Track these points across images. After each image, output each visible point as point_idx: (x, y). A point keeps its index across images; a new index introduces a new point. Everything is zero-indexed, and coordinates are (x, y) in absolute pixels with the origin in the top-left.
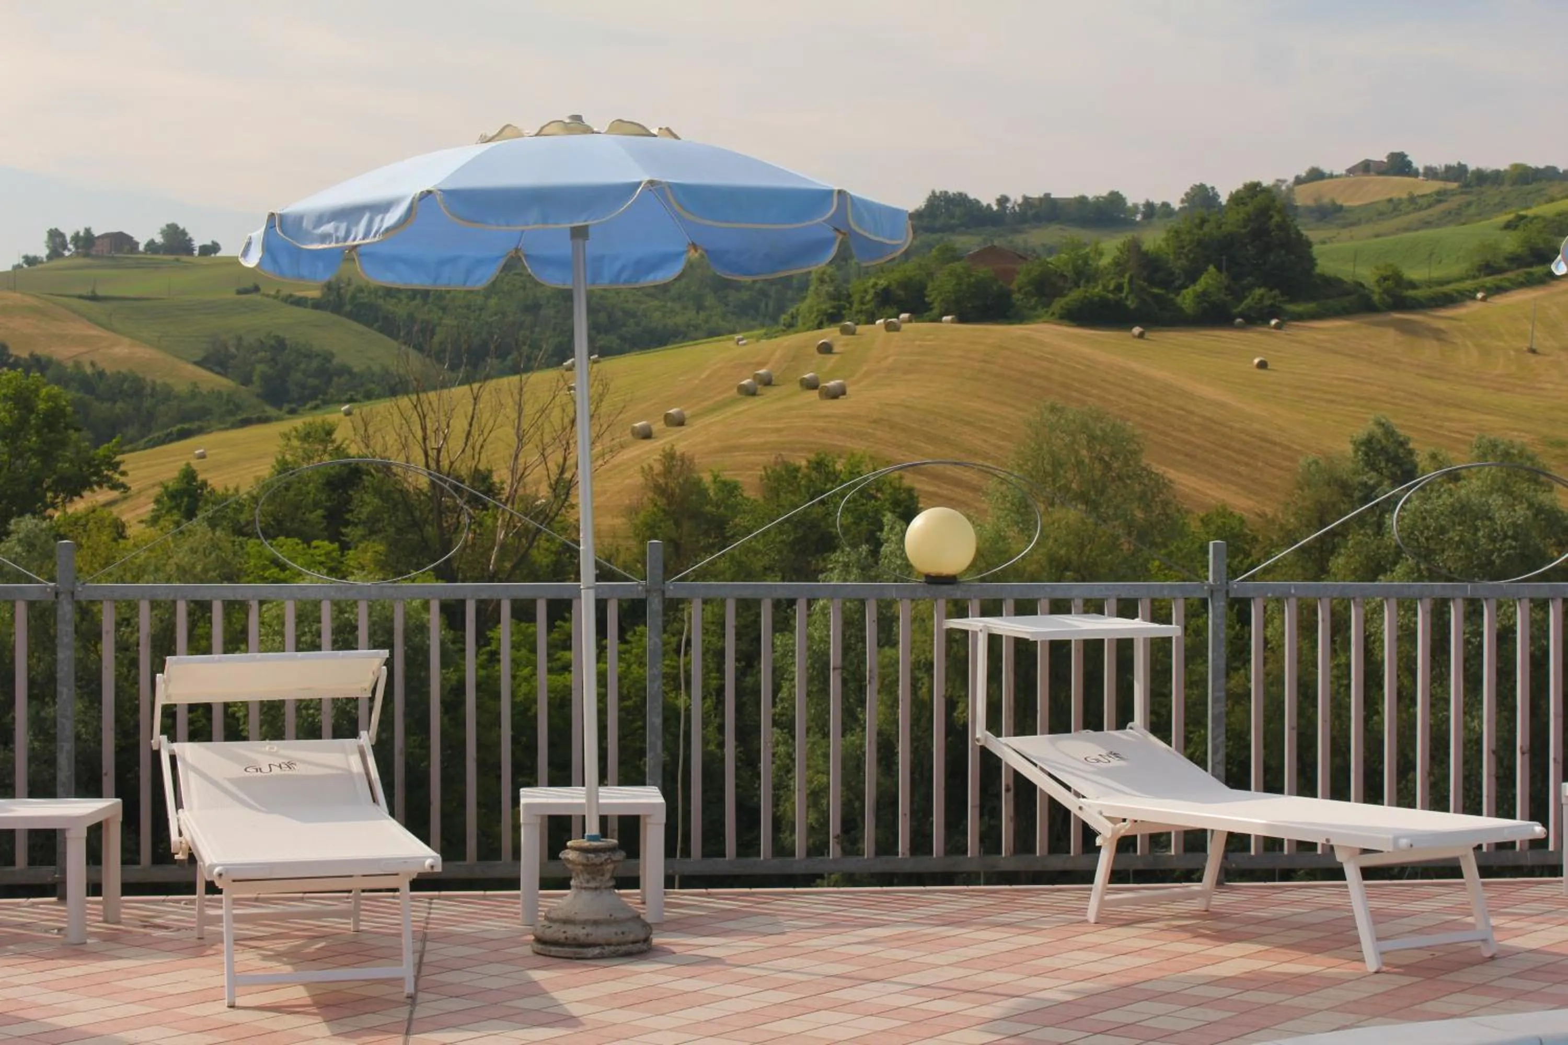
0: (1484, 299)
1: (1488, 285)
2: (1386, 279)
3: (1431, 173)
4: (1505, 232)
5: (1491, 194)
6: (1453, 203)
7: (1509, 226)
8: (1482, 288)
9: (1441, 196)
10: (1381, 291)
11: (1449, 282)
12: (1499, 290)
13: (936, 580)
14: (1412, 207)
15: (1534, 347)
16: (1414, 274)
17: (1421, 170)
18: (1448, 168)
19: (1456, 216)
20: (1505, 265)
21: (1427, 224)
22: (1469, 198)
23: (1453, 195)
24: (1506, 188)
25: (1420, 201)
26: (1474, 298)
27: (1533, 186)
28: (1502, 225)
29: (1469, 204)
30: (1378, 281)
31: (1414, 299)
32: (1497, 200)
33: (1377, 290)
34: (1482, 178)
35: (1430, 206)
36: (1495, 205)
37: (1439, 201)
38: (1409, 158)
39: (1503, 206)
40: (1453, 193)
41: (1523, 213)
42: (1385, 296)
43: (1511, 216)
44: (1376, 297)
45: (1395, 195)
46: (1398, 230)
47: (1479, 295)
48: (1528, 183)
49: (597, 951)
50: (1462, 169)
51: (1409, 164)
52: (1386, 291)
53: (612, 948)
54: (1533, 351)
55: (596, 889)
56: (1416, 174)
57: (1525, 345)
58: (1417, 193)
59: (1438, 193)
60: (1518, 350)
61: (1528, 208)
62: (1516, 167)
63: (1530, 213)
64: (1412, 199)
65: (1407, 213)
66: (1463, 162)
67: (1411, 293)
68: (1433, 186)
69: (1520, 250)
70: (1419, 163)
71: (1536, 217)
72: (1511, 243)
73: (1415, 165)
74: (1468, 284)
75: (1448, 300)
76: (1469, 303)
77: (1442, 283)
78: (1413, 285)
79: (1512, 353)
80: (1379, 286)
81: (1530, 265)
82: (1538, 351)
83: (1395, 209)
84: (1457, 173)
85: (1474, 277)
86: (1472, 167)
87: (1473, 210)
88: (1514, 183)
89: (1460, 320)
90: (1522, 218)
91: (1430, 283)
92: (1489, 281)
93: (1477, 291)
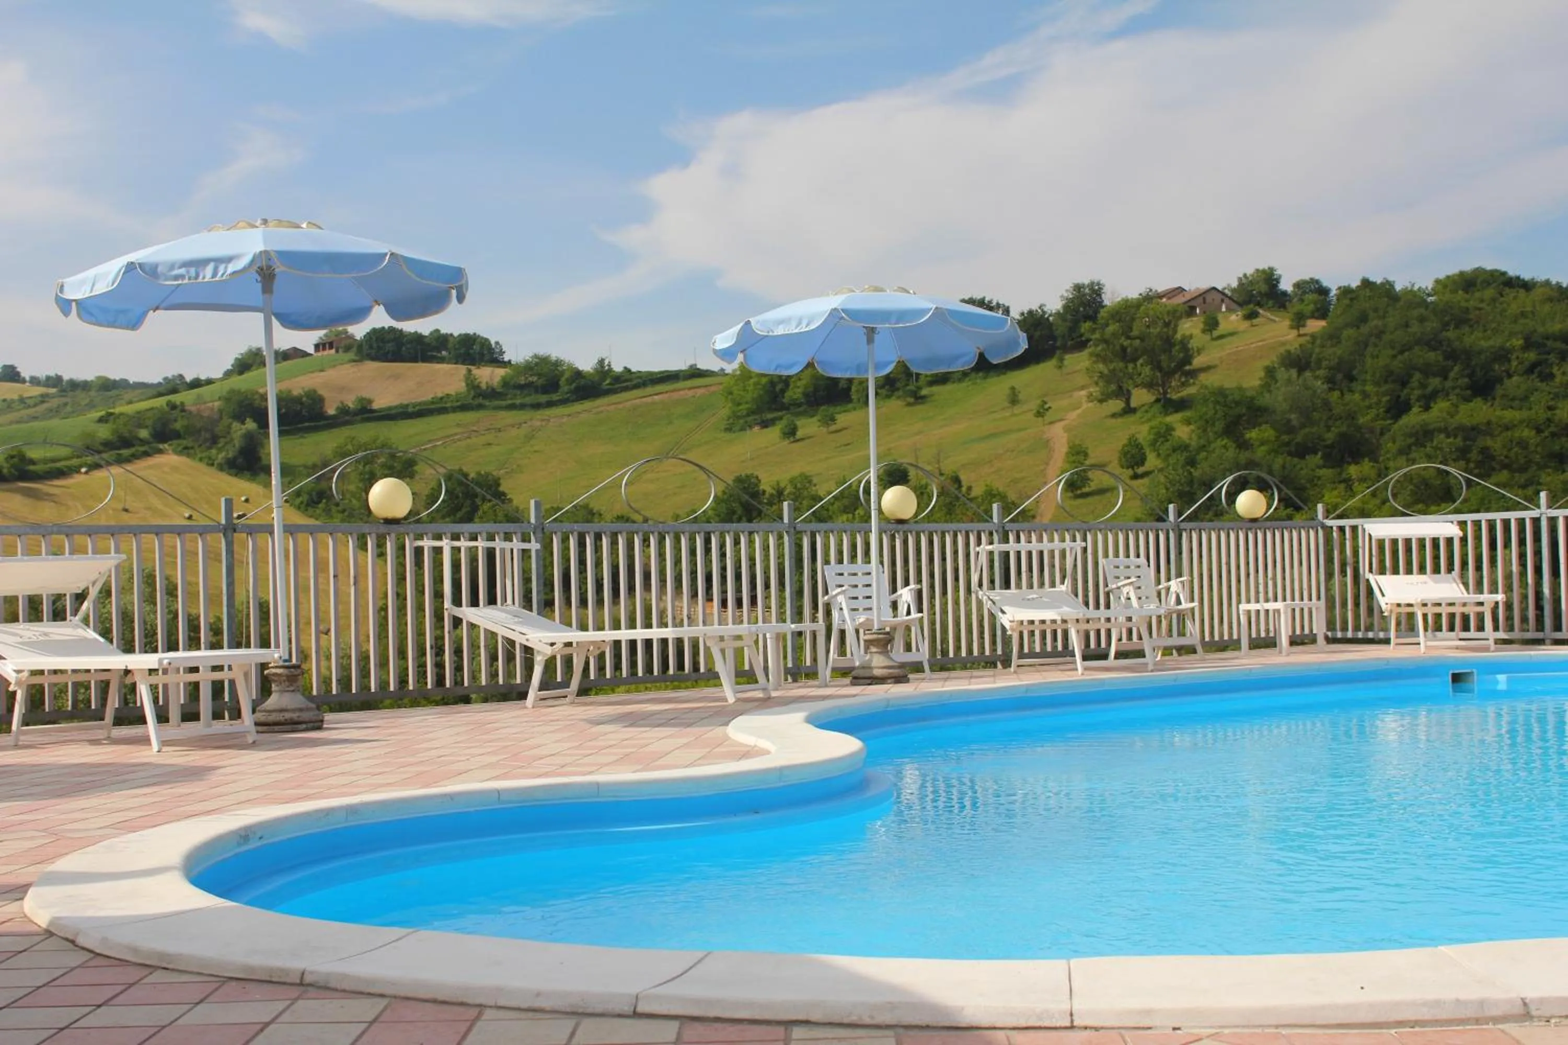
0: (86, 473)
1: (89, 462)
2: (12, 457)
3: (35, 381)
4: (100, 425)
5: (82, 398)
6: (55, 403)
7: (101, 420)
8: (85, 465)
9: (44, 398)
10: (9, 465)
11: (59, 460)
12: (97, 466)
13: (389, 522)
14: (23, 405)
15: (127, 507)
16: (34, 453)
17: (28, 379)
18: (48, 378)
19: (55, 412)
20: (101, 448)
21: (35, 418)
22: (64, 400)
23: (53, 397)
24: (93, 393)
25: (28, 401)
26: (78, 472)
27: (113, 393)
28: (97, 419)
29: (66, 404)
30: (6, 459)
31: (34, 472)
32: (87, 401)
33: (5, 465)
34: (74, 385)
35: (35, 405)
36: (86, 405)
37: (43, 402)
38: (18, 370)
39: (91, 406)
40: (53, 396)
41: (112, 411)
42: (13, 470)
43: (103, 413)
44: (5, 471)
45: (8, 396)
46: (11, 423)
47: (83, 470)
48: (110, 391)
49: (304, 726)
50: (59, 379)
51: (18, 374)
52: (13, 466)
53: (312, 724)
54: (126, 510)
55: (293, 691)
56: (23, 381)
57: (120, 506)
58: (26, 395)
59: (42, 396)
60: (114, 510)
61: (114, 408)
62: (99, 378)
63: (117, 410)
64: (22, 400)
65: (19, 410)
66: (59, 374)
67: (32, 468)
68: (38, 391)
69: (111, 437)
70: (26, 374)
71: (121, 414)
72: (104, 432)
73: (23, 375)
74: (75, 462)
75: (61, 474)
76: (76, 476)
77: (54, 460)
78: (32, 462)
79: (111, 512)
80: (7, 462)
81: (119, 449)
82: (131, 509)
83: (9, 407)
84: (55, 381)
85: (78, 457)
86: (66, 377)
87: (69, 409)
88: (98, 390)
89: (68, 488)
90: (112, 414)
91: (46, 461)
92: (89, 459)
93: (81, 466)
